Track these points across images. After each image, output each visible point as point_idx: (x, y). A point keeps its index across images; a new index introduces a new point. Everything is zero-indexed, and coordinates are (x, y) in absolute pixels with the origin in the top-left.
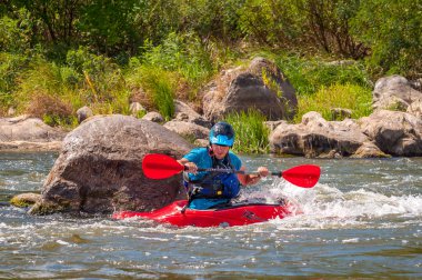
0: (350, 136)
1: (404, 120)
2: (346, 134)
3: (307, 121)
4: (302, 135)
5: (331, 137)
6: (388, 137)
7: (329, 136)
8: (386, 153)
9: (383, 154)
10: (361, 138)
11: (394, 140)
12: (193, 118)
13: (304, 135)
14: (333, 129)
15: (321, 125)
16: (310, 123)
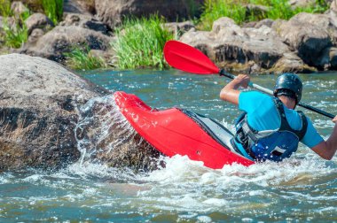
0: (269, 47)
1: (330, 24)
2: (264, 44)
3: (218, 28)
4: (213, 45)
5: (247, 49)
6: (312, 46)
7: (245, 47)
8: (310, 65)
9: (306, 66)
10: (282, 49)
11: (319, 50)
12: (85, 21)
13: (216, 45)
14: (248, 37)
15: (235, 34)
16: (221, 31)
